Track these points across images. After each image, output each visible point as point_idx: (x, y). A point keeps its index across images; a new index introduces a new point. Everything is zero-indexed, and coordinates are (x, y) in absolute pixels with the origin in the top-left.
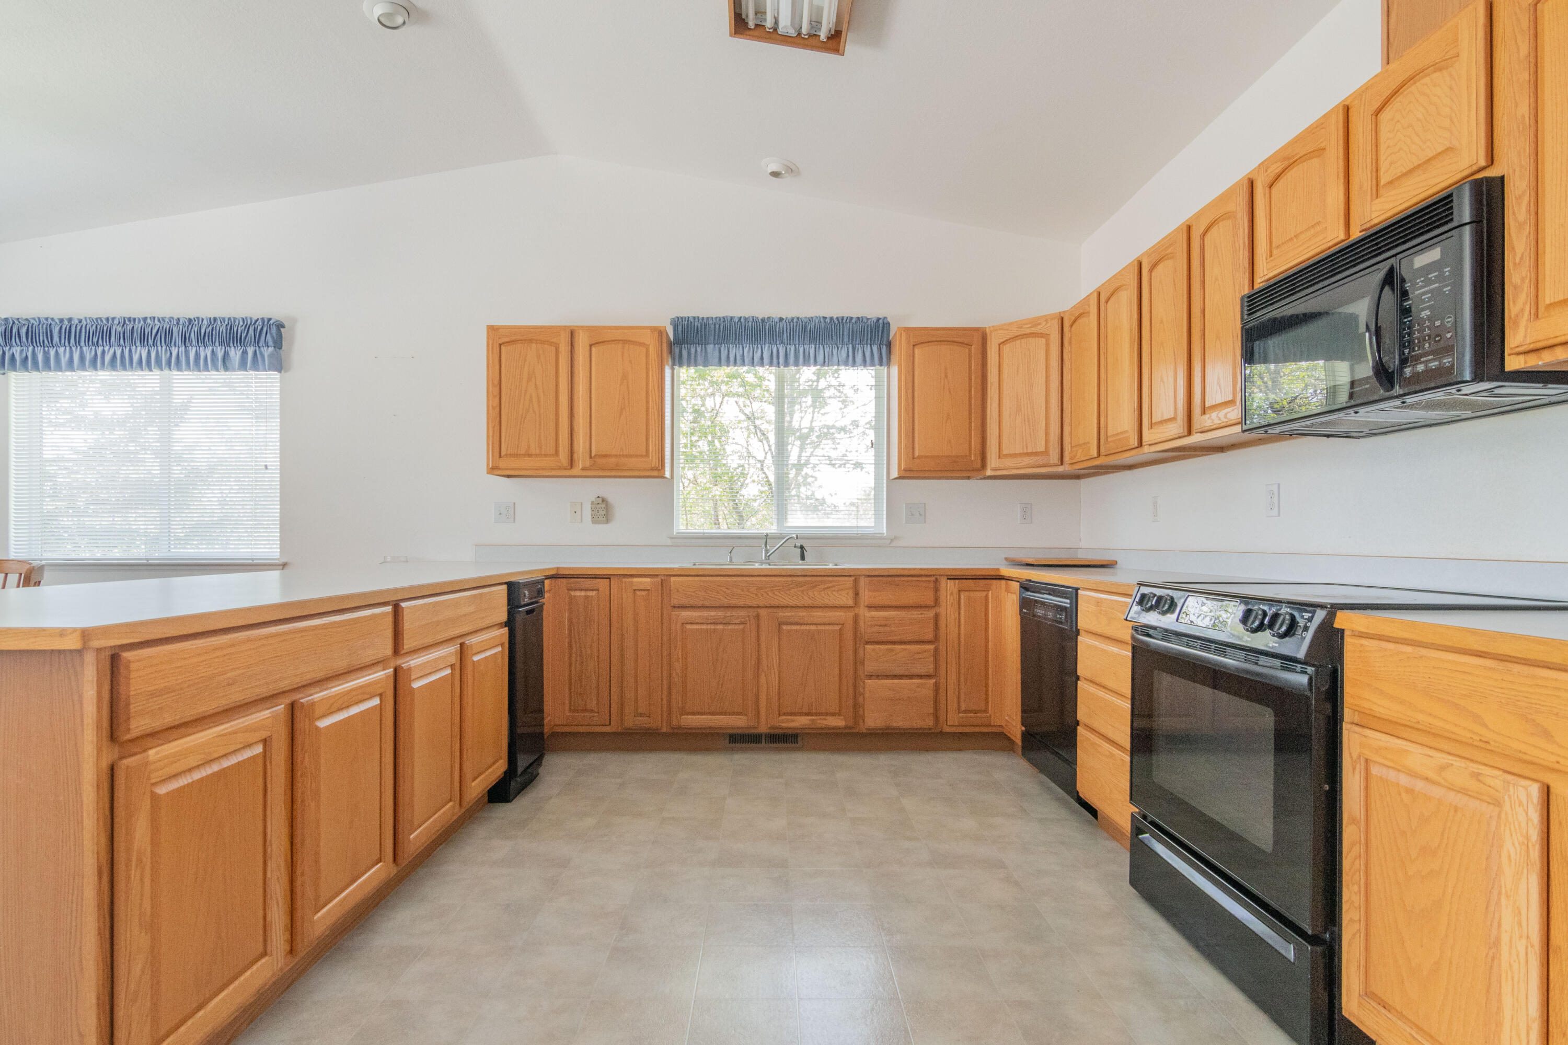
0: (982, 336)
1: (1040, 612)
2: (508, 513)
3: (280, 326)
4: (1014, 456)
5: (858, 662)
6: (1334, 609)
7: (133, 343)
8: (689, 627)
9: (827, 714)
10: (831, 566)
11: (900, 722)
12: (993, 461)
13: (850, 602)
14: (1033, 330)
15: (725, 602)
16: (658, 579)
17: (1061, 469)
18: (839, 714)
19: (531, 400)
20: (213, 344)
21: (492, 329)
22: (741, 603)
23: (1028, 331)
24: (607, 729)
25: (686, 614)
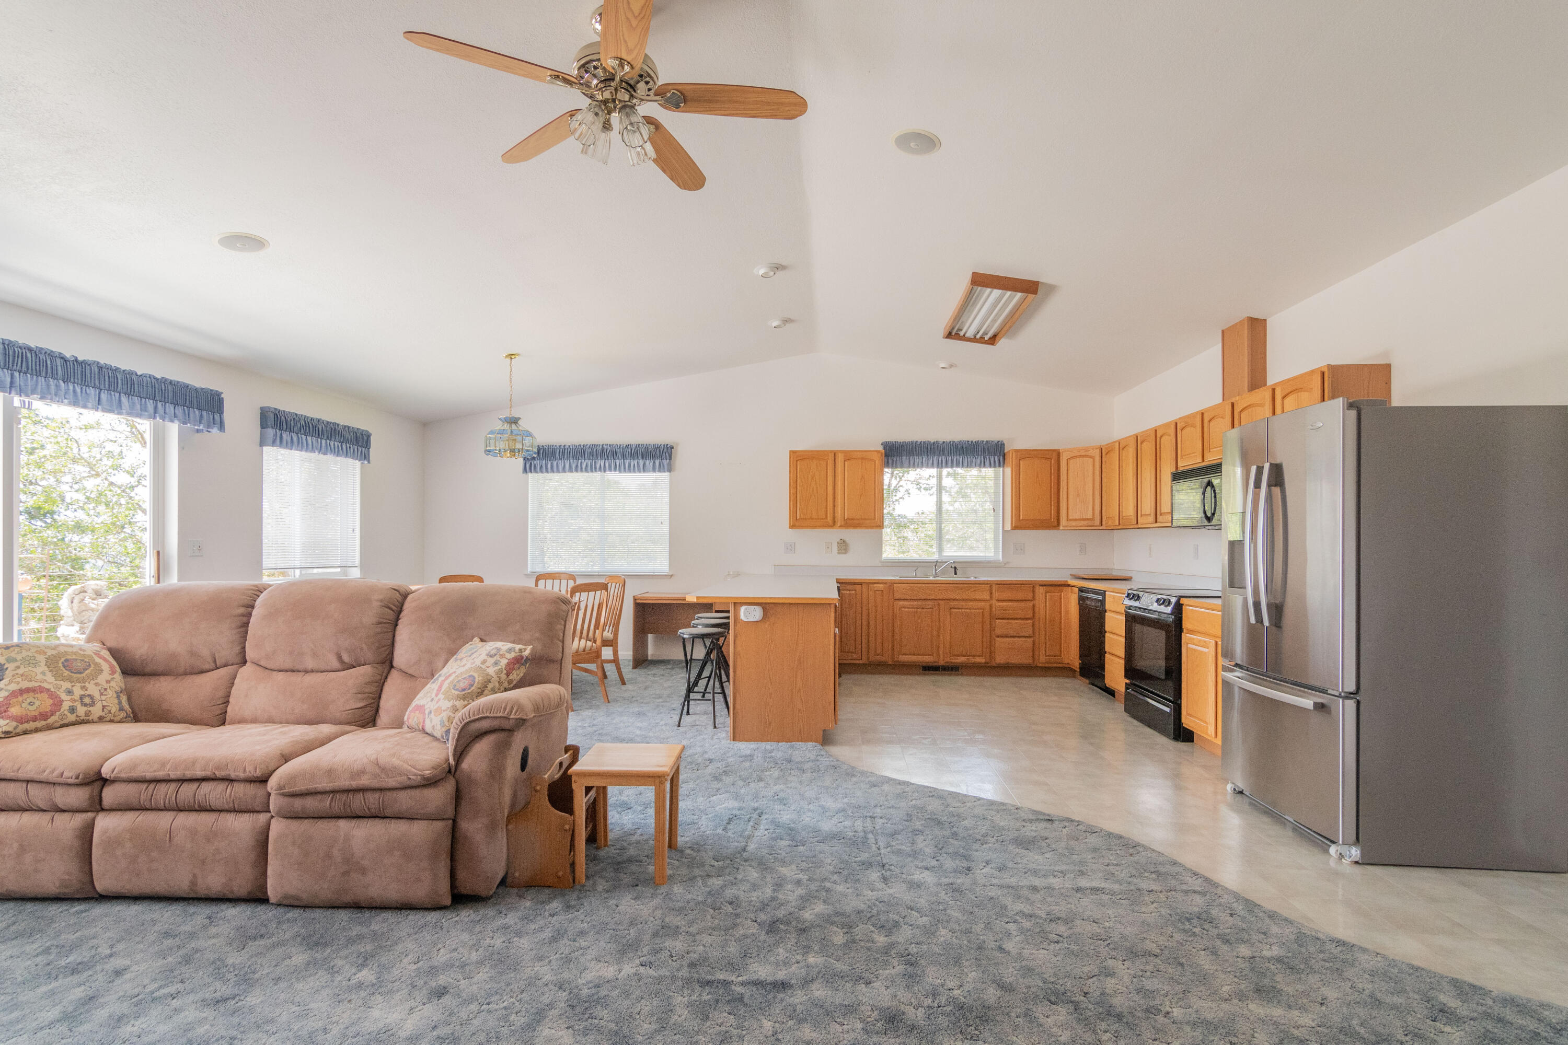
0: (1058, 453)
1: (1089, 603)
2: (790, 548)
3: (672, 448)
4: (1076, 520)
5: (992, 629)
6: (1180, 597)
7: (596, 457)
8: (903, 609)
9: (975, 656)
10: (972, 579)
11: (1014, 660)
12: (1063, 521)
13: (988, 598)
14: (1087, 453)
15: (922, 597)
16: (887, 585)
17: (1101, 528)
18: (982, 656)
19: (813, 491)
20: (638, 458)
21: (793, 453)
22: (931, 597)
23: (1084, 454)
24: (861, 662)
25: (901, 603)
